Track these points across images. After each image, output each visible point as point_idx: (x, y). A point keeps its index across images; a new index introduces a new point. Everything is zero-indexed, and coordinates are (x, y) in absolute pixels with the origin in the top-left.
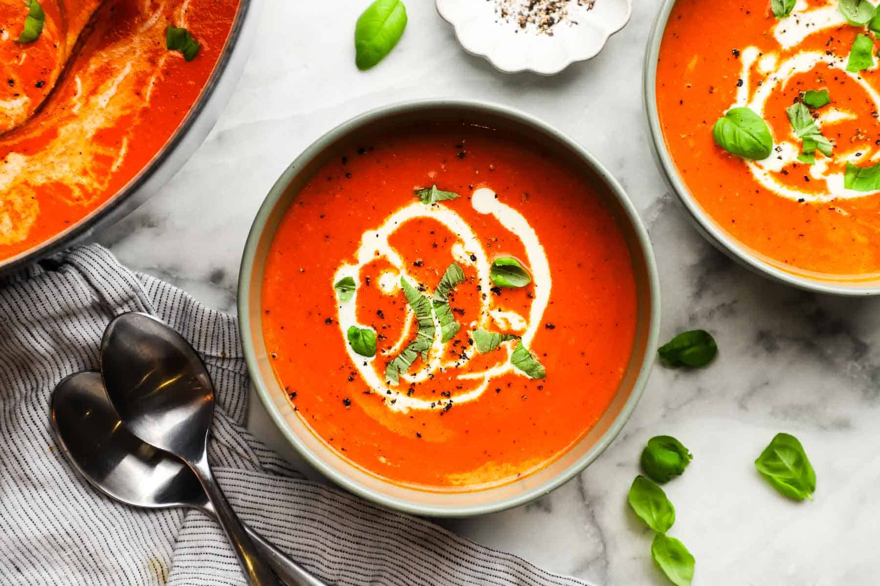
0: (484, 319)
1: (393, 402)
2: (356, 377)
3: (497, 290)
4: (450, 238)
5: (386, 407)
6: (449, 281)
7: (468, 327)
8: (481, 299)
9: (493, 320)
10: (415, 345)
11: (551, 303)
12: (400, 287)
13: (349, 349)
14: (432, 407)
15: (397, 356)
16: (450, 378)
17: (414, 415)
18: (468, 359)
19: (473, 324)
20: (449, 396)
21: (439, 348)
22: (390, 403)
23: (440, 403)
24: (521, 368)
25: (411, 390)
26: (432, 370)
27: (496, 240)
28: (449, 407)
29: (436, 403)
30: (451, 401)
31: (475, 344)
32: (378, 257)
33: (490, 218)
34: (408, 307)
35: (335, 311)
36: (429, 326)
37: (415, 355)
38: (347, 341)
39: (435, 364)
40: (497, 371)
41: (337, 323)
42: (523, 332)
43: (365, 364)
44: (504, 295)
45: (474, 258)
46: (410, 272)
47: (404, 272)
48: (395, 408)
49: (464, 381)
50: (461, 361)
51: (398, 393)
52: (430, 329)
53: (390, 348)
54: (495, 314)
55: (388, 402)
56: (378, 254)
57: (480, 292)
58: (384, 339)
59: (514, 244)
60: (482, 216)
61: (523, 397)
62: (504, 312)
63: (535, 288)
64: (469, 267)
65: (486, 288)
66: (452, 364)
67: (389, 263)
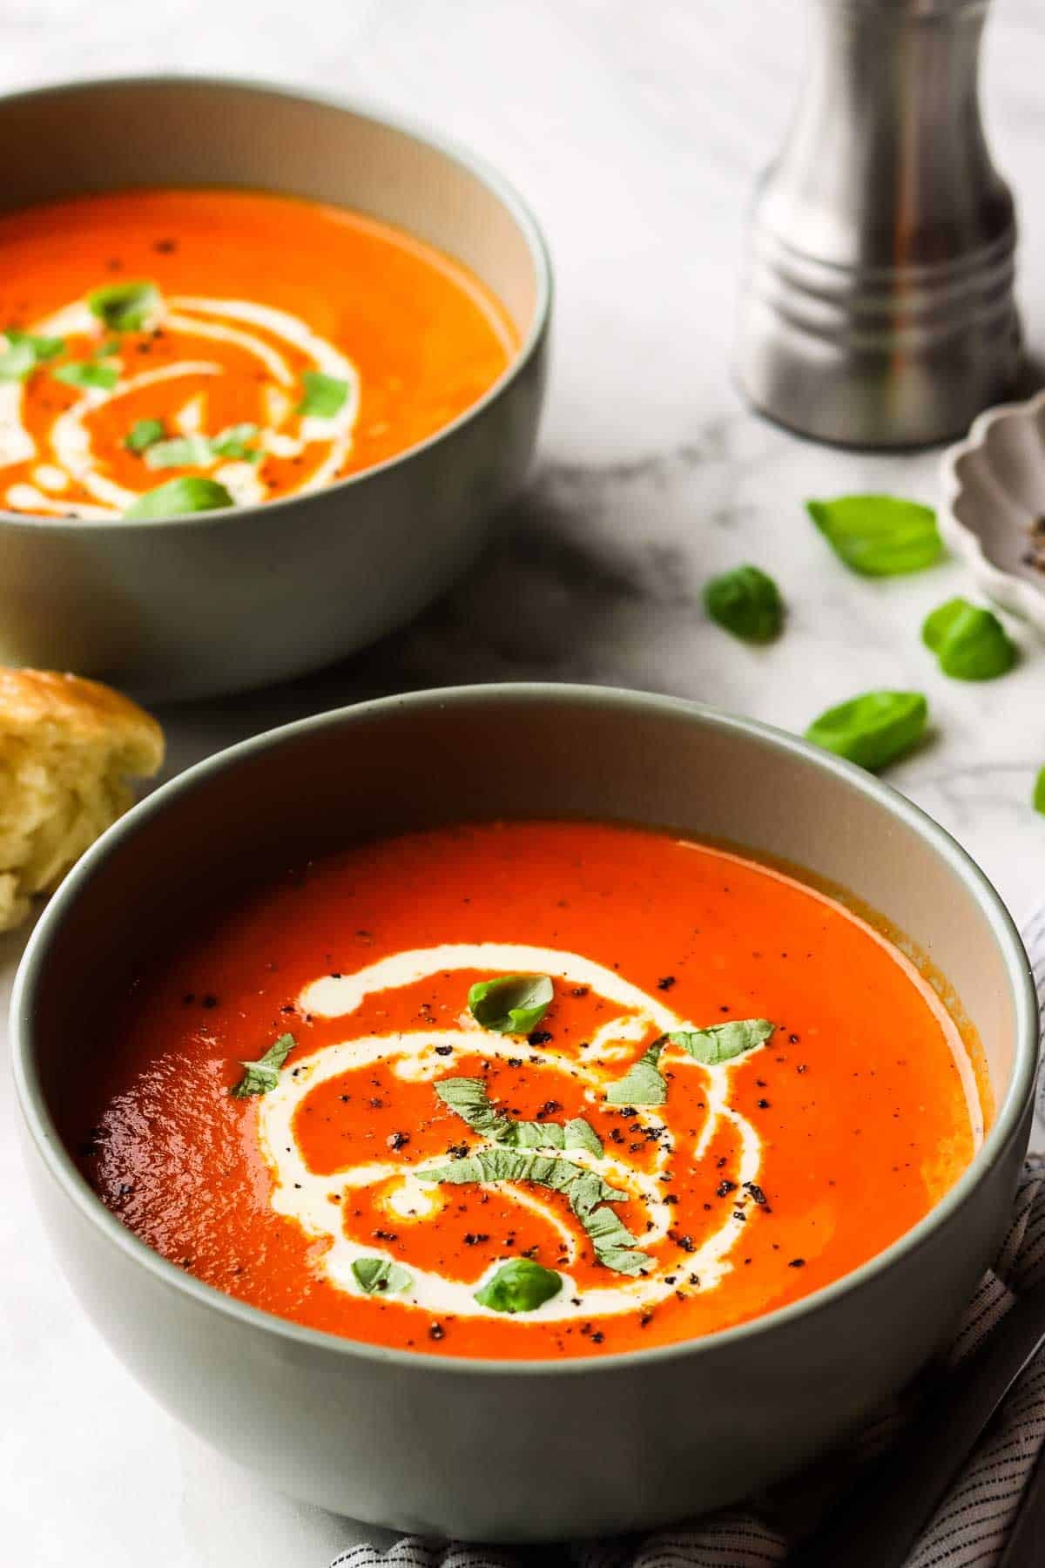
0: (589, 1076)
1: (694, 1280)
2: (597, 1329)
3: (536, 1039)
4: (378, 1075)
5: (698, 1297)
6: (470, 1104)
7: (592, 1108)
8: (541, 1066)
9: (600, 1063)
10: (582, 1202)
11: (616, 967)
12: (434, 1186)
13: (524, 1317)
14: (743, 1219)
15: (590, 1240)
16: (692, 1172)
17: (743, 1256)
18: (665, 1128)
19: (589, 1096)
20: (732, 1186)
21: (610, 1166)
22: (694, 1287)
23: (741, 1205)
24: (734, 1054)
25: (682, 1242)
26: (658, 1194)
27: (428, 1007)
28: (755, 1191)
29: (738, 1210)
30: (745, 1185)
31: (637, 1107)
32: (344, 1200)
33: (371, 1001)
34: (487, 1186)
35: (421, 1315)
36: (553, 1167)
37: (604, 1212)
38: (505, 1315)
39: (647, 1184)
40: (718, 1094)
41: (450, 1319)
42: (652, 1029)
43: (576, 1302)
44: (556, 1030)
45: (445, 1051)
46: (411, 1160)
47: (405, 1169)
48: (709, 1283)
49: (709, 1150)
50: (662, 1141)
51: (679, 1266)
52: (558, 1168)
53: (564, 1249)
54: (587, 1055)
55: (690, 1291)
56: (338, 1197)
57: (524, 1064)
58: (536, 1251)
59: (452, 982)
60: (359, 1012)
61: (800, 1071)
62: (591, 1041)
63: (568, 978)
64: (459, 1064)
65: (524, 1051)
66: (662, 1157)
67: (367, 1187)
